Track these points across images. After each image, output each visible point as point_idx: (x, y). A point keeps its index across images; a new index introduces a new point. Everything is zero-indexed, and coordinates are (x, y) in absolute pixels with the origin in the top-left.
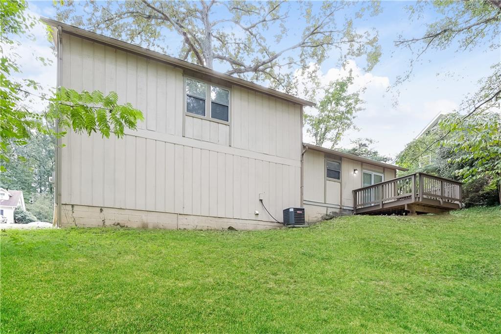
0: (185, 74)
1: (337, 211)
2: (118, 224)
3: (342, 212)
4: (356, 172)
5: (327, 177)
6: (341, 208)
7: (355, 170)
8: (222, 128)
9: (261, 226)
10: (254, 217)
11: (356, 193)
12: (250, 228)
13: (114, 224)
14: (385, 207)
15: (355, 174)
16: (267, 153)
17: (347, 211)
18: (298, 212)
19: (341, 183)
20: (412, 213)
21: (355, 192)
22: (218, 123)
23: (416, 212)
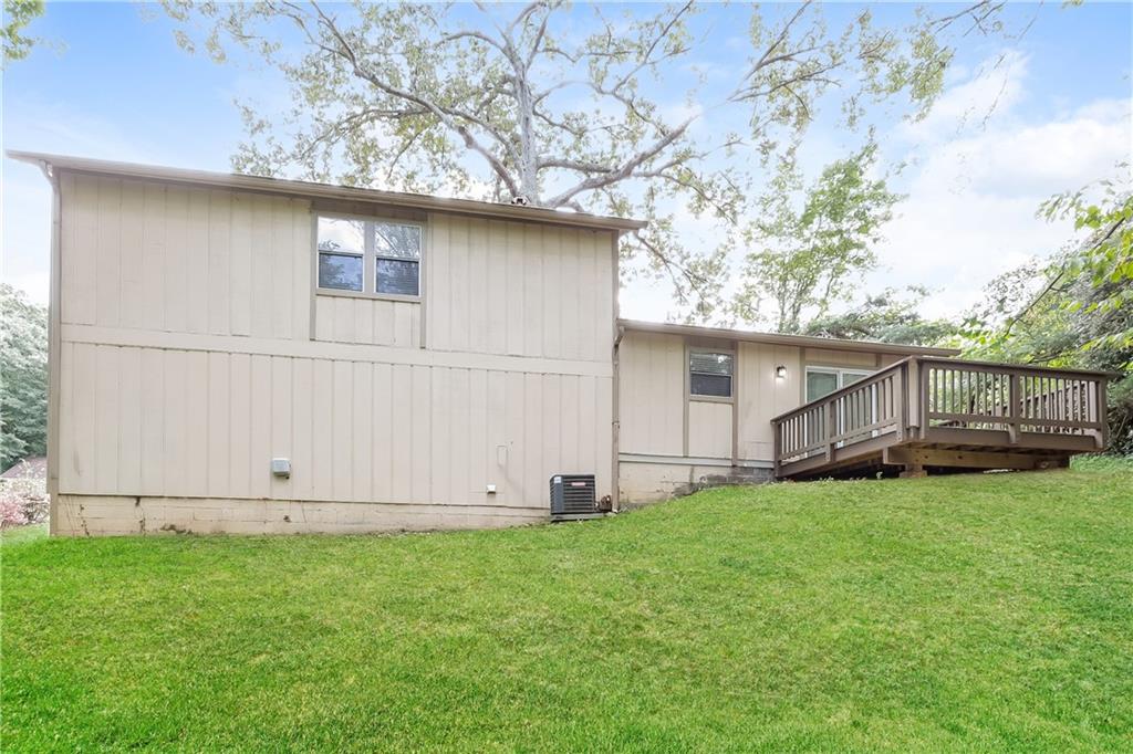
0: (315, 209)
1: (724, 473)
2: (172, 527)
3: (737, 476)
4: (782, 372)
5: (693, 393)
6: (734, 466)
7: (778, 369)
8: (404, 312)
9: (502, 520)
10: (484, 500)
11: (780, 426)
12: (475, 524)
13: (163, 529)
14: (841, 457)
15: (779, 380)
16: (521, 354)
17: (755, 471)
18: (574, 484)
19: (735, 405)
20: (912, 470)
21: (778, 423)
22: (393, 301)
23: (925, 467)
